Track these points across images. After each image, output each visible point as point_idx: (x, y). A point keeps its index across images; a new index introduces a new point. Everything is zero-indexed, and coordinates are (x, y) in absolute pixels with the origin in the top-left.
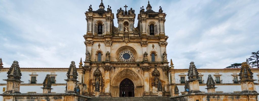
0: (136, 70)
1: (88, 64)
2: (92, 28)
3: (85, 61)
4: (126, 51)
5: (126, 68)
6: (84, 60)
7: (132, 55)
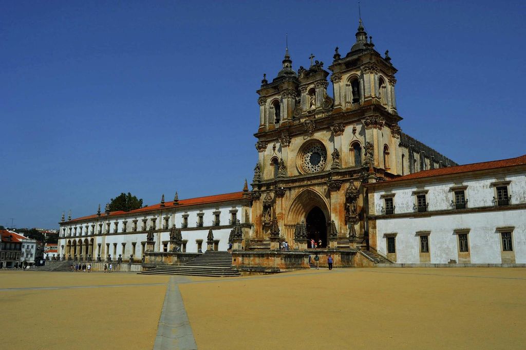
0: (321, 190)
1: (256, 189)
2: (265, 119)
3: (252, 183)
4: (315, 148)
5: (305, 189)
6: (250, 182)
7: (323, 154)
